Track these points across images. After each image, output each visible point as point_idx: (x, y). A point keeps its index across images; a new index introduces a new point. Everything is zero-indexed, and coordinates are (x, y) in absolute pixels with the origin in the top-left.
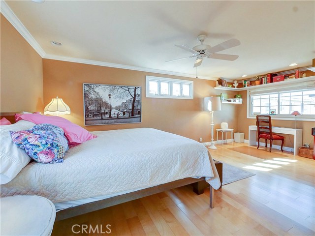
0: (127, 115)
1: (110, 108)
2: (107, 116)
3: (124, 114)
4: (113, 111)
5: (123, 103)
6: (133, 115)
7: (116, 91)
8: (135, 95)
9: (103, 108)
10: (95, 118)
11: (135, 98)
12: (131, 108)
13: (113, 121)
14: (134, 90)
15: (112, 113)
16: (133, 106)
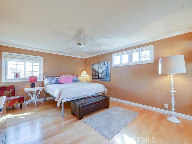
0: (104, 77)
1: (98, 73)
2: (98, 77)
3: (103, 76)
4: (99, 74)
5: (103, 71)
6: (106, 77)
7: (100, 66)
8: (107, 66)
9: (96, 74)
10: (95, 78)
11: (107, 68)
12: (106, 73)
13: (99, 79)
14: (107, 64)
15: (99, 76)
16: (107, 72)
